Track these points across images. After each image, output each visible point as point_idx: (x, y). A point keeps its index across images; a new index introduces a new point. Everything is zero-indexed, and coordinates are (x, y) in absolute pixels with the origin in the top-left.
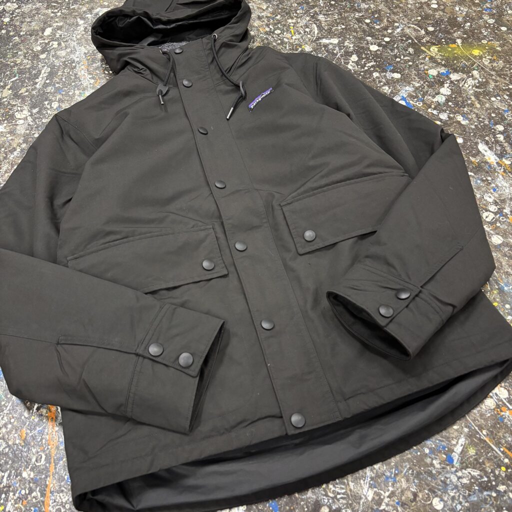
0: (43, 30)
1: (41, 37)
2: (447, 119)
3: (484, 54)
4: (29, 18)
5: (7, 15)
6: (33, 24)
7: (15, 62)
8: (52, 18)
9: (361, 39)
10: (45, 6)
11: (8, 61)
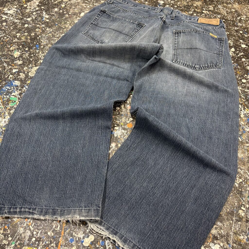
0: (80, 13)
1: (79, 16)
4: (74, 6)
5: (64, 3)
6: (76, 10)
7: (65, 26)
8: (85, 8)
9: (237, 40)
10: (82, 2)
11: (62, 26)
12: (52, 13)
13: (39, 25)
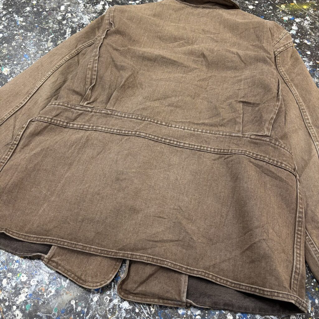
0: (60, 8)
1: (60, 11)
2: (300, 42)
3: (309, 7)
6: (52, 4)
7: (48, 26)
11: (44, 26)
12: (26, 14)
13: (16, 31)
